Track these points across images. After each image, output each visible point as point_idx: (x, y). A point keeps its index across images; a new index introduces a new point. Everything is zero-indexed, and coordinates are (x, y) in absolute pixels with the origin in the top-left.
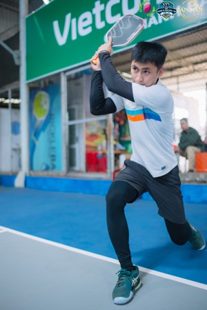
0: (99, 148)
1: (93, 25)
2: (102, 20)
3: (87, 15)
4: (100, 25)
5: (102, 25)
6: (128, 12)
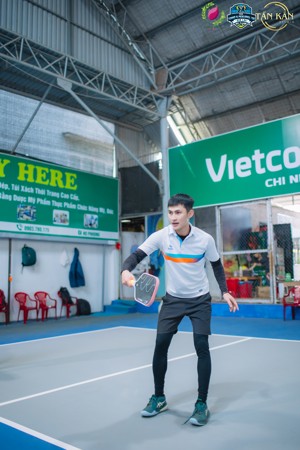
0: (235, 275)
1: (253, 169)
2: (262, 167)
3: (246, 159)
4: (260, 171)
5: (263, 171)
6: (289, 165)
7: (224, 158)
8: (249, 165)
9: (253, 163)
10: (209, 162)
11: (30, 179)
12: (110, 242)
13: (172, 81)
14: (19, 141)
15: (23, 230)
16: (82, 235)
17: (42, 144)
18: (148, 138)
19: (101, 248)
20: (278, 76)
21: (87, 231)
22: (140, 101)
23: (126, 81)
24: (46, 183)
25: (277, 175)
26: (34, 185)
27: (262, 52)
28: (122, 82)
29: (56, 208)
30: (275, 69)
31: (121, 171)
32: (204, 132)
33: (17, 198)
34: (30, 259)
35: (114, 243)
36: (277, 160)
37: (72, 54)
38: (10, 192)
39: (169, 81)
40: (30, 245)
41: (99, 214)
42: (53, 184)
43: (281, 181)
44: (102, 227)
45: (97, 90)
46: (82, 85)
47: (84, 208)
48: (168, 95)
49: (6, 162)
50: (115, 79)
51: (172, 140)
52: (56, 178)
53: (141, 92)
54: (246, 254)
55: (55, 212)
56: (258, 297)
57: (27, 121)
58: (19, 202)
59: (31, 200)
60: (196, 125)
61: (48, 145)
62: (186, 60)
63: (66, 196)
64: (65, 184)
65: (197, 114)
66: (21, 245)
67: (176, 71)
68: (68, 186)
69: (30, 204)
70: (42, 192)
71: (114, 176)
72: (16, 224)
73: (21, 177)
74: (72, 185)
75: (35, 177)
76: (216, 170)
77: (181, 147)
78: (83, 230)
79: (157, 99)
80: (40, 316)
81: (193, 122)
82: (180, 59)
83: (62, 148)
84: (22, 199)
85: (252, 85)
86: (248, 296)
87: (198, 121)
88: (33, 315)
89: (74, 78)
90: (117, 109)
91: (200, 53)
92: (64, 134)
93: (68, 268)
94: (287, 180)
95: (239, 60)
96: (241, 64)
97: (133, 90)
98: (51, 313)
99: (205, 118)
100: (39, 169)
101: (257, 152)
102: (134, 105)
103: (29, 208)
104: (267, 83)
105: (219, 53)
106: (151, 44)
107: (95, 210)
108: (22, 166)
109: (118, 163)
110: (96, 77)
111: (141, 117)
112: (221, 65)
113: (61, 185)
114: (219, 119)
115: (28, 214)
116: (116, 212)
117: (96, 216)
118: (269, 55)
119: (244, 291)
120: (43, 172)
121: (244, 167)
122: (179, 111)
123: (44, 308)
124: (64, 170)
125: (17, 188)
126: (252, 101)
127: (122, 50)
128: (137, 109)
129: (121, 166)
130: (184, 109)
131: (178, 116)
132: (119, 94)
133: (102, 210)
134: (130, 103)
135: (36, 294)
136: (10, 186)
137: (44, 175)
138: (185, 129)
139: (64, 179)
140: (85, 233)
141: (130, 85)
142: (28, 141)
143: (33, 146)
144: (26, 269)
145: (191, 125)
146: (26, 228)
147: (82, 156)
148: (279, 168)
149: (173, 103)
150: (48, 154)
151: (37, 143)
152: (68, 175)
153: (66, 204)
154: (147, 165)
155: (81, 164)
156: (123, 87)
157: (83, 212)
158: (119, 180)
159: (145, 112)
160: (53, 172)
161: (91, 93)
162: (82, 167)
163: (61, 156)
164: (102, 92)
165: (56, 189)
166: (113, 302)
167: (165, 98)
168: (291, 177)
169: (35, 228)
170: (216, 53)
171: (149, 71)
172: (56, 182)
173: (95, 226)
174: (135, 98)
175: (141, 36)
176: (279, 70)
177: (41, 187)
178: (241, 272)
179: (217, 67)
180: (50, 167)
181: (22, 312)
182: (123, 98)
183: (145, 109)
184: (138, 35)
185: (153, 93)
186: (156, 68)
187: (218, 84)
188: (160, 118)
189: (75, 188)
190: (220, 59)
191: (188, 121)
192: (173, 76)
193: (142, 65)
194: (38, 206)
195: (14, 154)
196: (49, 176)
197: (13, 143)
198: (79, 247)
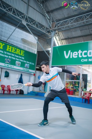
0: (69, 88)
1: (78, 56)
2: (81, 55)
3: (76, 52)
4: (80, 56)
5: (81, 57)
6: (89, 56)
7: (70, 51)
8: (77, 54)
9: (78, 54)
10: (65, 52)
11: (10, 51)
12: (32, 73)
13: (57, 26)
14: (8, 39)
15: (6, 66)
16: (24, 70)
17: (15, 41)
18: (47, 43)
19: (29, 75)
20: (89, 29)
21: (26, 69)
22: (46, 31)
23: (43, 24)
24: (15, 53)
25: (85, 58)
26: (11, 53)
27: (85, 21)
28: (42, 25)
29: (17, 61)
30: (88, 26)
31: (38, 52)
32: (64, 43)
33: (5, 56)
34: (7, 75)
35: (33, 74)
36: (86, 54)
37: (27, 14)
38: (4, 54)
39: (56, 26)
40: (7, 71)
41: (30, 64)
42: (17, 53)
43: (86, 60)
44: (30, 68)
45: (34, 26)
46: (29, 24)
47: (25, 62)
48: (55, 30)
49: (4, 44)
50: (40, 24)
51: (55, 44)
52: (18, 51)
53: (47, 28)
54: (73, 81)
55: (17, 62)
56: (75, 95)
57: (11, 33)
58: (6, 57)
59: (10, 57)
60: (62, 41)
61: (17, 41)
62: (62, 20)
63: (21, 57)
64: (20, 53)
65: (63, 37)
66: (5, 70)
67: (58, 23)
68: (21, 54)
69: (9, 58)
70: (13, 55)
71: (36, 53)
72: (4, 64)
73: (7, 50)
74: (22, 54)
75: (12, 50)
76: (67, 55)
77: (57, 47)
78: (24, 69)
79: (52, 31)
80: (8, 93)
81: (62, 40)
82: (60, 20)
83: (21, 43)
84: (7, 56)
85: (81, 31)
86: (72, 94)
87: (63, 39)
88: (6, 92)
89: (27, 21)
90: (39, 33)
91: (66, 19)
92: (22, 39)
93: (18, 80)
94: (88, 60)
95: (77, 22)
96: (78, 24)
97: (45, 28)
98: (12, 92)
99: (65, 39)
100: (13, 48)
101: (80, 51)
102: (44, 32)
103: (9, 59)
104: (85, 30)
105: (72, 20)
106: (52, 15)
107: (29, 63)
108: (8, 46)
109: (37, 50)
110: (34, 22)
111: (46, 36)
112: (72, 23)
113: (19, 54)
114: (70, 40)
115: (8, 61)
116: (35, 64)
117: (29, 65)
118: (87, 22)
119: (71, 93)
120: (14, 49)
121: (75, 55)
122: (58, 36)
123: (10, 90)
124: (21, 49)
125: (6, 53)
126: (80, 35)
127: (43, 15)
128: (45, 34)
129: (38, 50)
130: (59, 36)
131: (57, 37)
132: (40, 28)
133: (31, 63)
134: (43, 31)
135: (8, 86)
136: (4, 52)
137: (15, 50)
138: (59, 42)
139: (20, 52)
140: (25, 69)
141: (44, 26)
142: (11, 39)
143: (12, 41)
144: (5, 78)
145: (61, 41)
146: (7, 65)
147: (27, 46)
148: (86, 56)
149: (56, 33)
150: (17, 44)
151: (14, 40)
152: (22, 51)
153: (20, 60)
154: (46, 51)
155: (26, 48)
156: (42, 26)
157: (25, 63)
158: (37, 55)
159: (47, 35)
160: (17, 49)
161: (32, 27)
162: (26, 49)
163: (20, 45)
164: (35, 27)
165: (18, 55)
166: (31, 92)
167: (54, 31)
168: (89, 59)
169: (10, 66)
170: (71, 19)
171: (50, 22)
172: (18, 53)
173: (28, 68)
174: (45, 30)
175: (49, 12)
176: (89, 27)
177: (13, 53)
178: (71, 87)
179: (71, 24)
180: (17, 48)
181: (3, 91)
182: (41, 29)
183: (47, 34)
184: (48, 11)
185: (50, 29)
186: (52, 22)
187: (71, 29)
188: (52, 37)
189: (23, 55)
190: (72, 21)
191: (60, 39)
192: (57, 25)
193: (48, 20)
194: (11, 59)
195: (6, 42)
196: (16, 50)
197: (6, 39)
198: (22, 74)
